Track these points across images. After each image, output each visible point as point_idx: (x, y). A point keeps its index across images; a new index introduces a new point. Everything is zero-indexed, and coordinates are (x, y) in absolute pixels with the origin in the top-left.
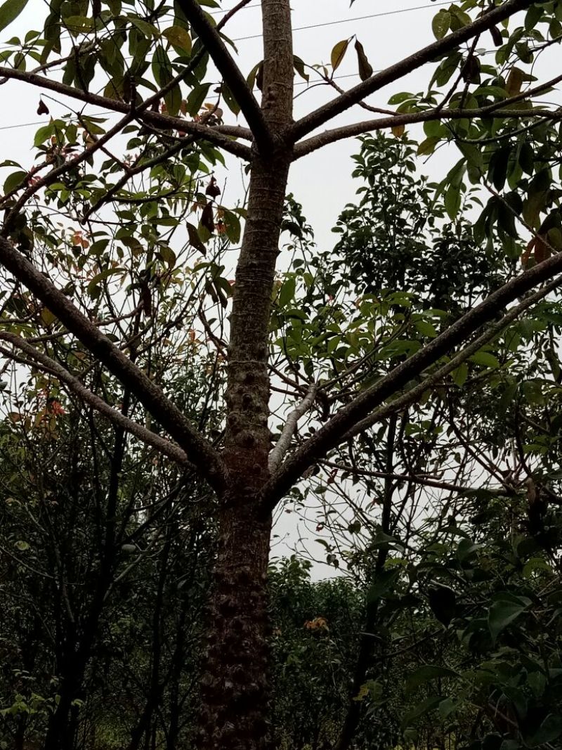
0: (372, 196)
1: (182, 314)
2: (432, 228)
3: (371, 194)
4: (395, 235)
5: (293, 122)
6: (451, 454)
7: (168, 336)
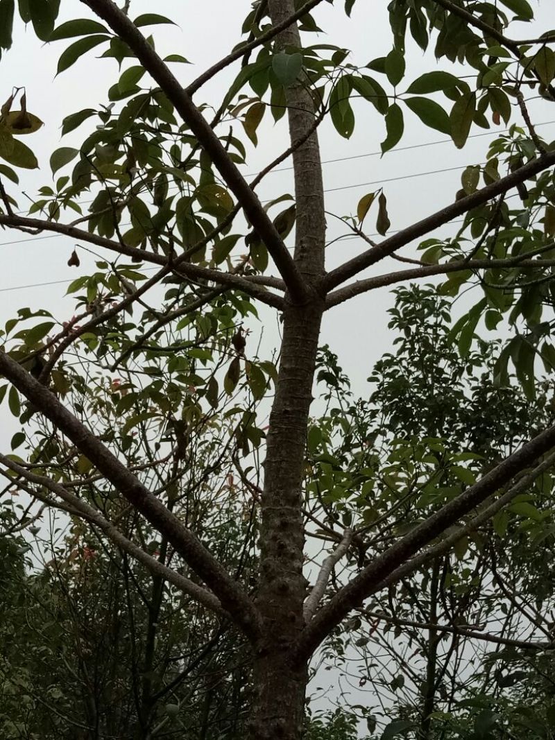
0: (408, 346)
1: (220, 459)
2: (470, 377)
3: (408, 343)
4: (433, 384)
5: (326, 273)
6: (498, 604)
7: (207, 481)
